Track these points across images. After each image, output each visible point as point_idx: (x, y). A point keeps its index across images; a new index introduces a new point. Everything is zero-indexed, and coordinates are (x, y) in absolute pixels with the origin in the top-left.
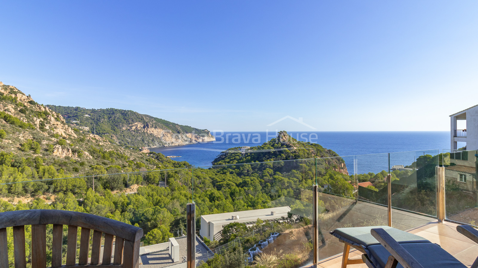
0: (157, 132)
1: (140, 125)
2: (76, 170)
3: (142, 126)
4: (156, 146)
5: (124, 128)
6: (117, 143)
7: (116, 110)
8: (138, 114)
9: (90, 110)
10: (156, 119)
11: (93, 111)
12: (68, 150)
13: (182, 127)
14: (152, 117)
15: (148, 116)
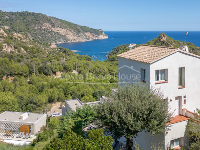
0: (62, 31)
1: (48, 25)
2: (19, 61)
3: (50, 26)
4: (61, 42)
5: (36, 28)
6: (31, 39)
7: (30, 13)
8: (46, 16)
9: (9, 13)
10: (61, 20)
11: (12, 13)
12: (12, 47)
13: (81, 27)
14: (58, 19)
15: (54, 18)
